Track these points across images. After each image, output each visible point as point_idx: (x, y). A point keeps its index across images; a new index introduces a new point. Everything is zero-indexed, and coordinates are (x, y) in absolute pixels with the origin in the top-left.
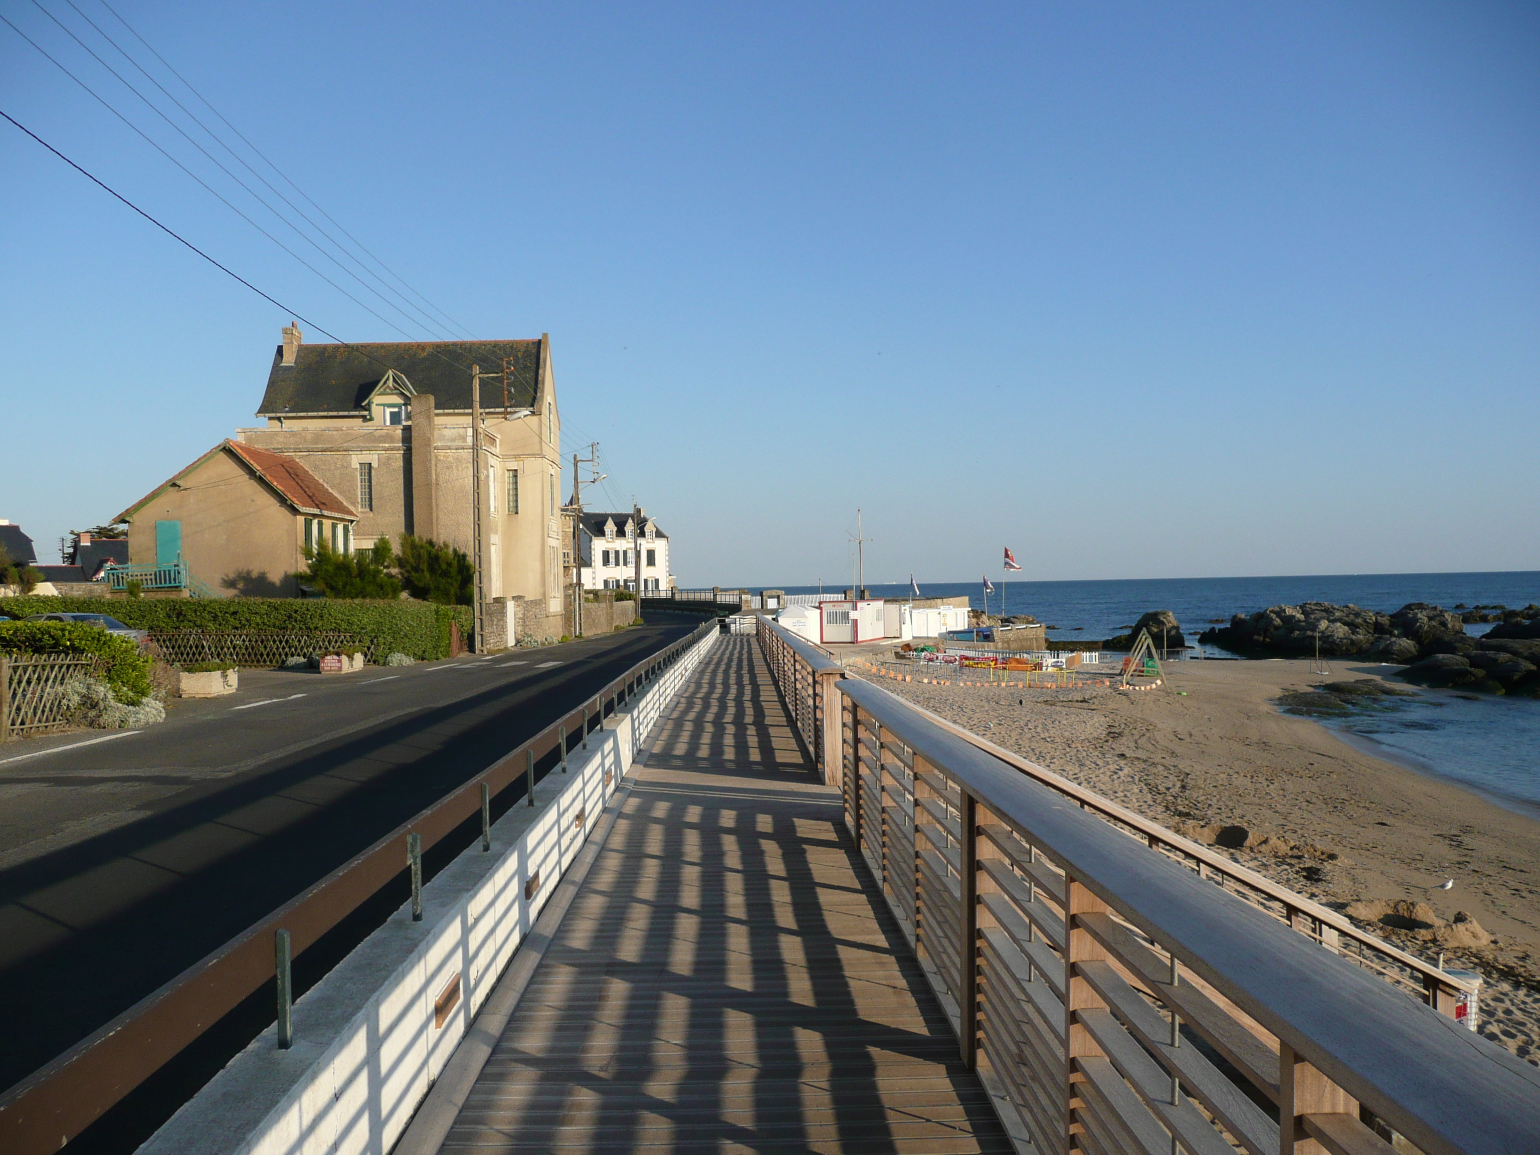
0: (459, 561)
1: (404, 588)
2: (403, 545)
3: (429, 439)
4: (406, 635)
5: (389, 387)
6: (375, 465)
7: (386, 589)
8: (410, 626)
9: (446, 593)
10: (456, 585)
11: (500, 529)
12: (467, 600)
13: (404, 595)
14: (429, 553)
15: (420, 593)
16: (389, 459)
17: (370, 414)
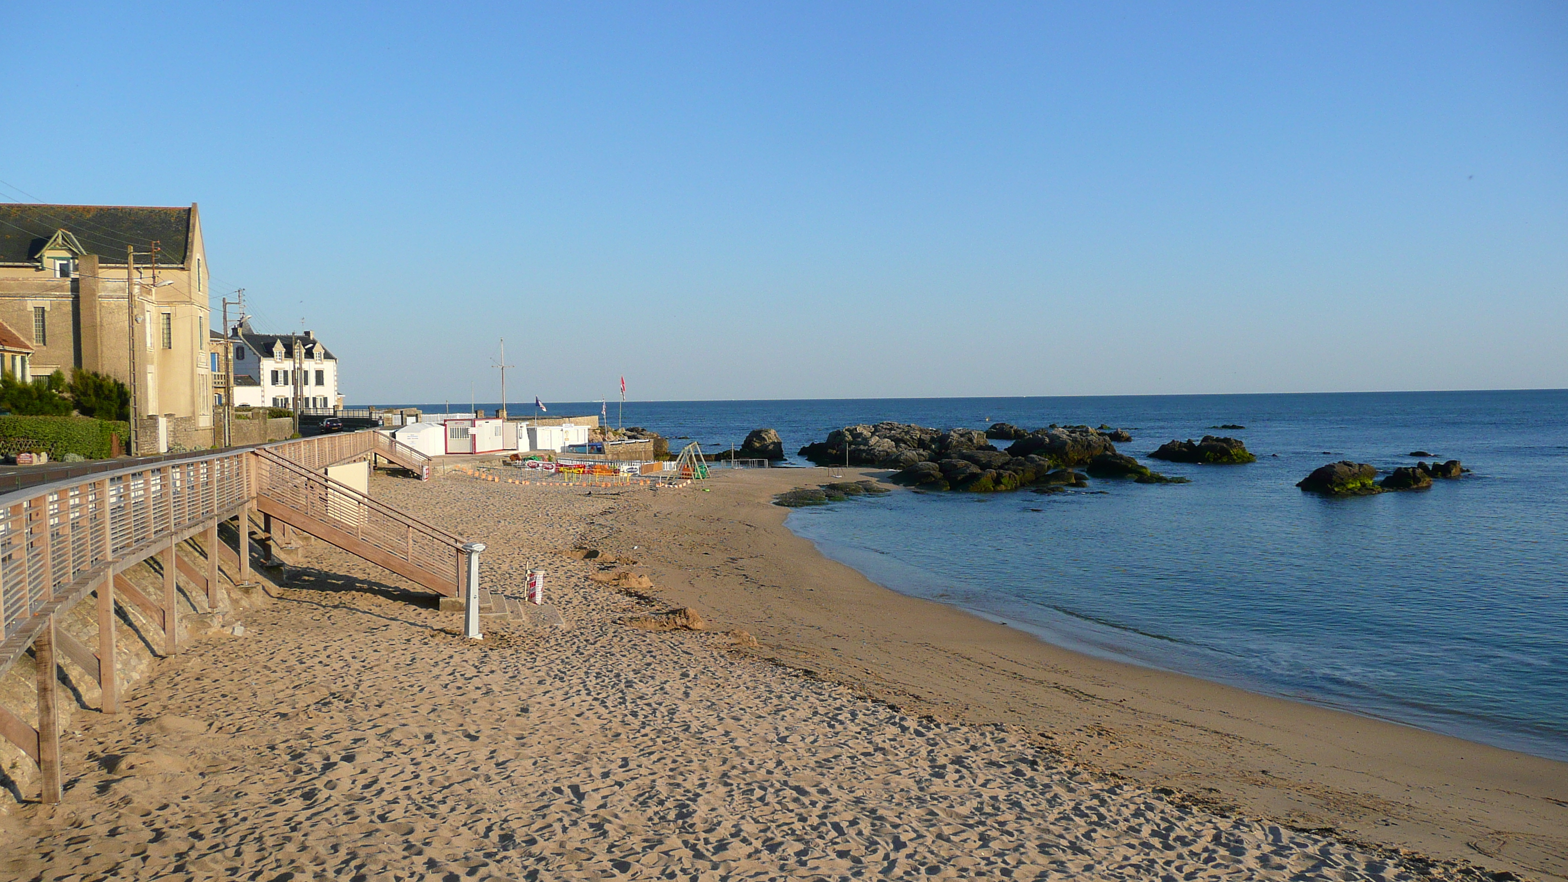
0: (118, 389)
1: (75, 408)
2: (73, 376)
3: (94, 290)
4: (78, 441)
5: (58, 244)
6: (47, 309)
7: (59, 408)
8: (80, 434)
9: (109, 412)
10: (116, 406)
11: (155, 360)
12: (125, 417)
13: (75, 413)
14: (95, 382)
15: (87, 411)
16: (59, 304)
17: (42, 265)
